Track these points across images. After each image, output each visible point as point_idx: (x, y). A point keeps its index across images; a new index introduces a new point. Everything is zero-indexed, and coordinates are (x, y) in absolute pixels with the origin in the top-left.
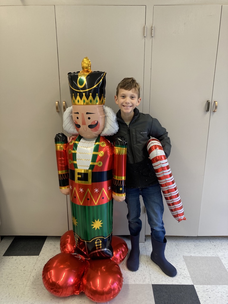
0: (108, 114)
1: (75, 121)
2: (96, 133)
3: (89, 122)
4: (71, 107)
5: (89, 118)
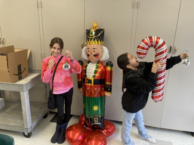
0: (104, 50)
1: (87, 53)
2: (97, 59)
3: (94, 53)
5: (94, 51)
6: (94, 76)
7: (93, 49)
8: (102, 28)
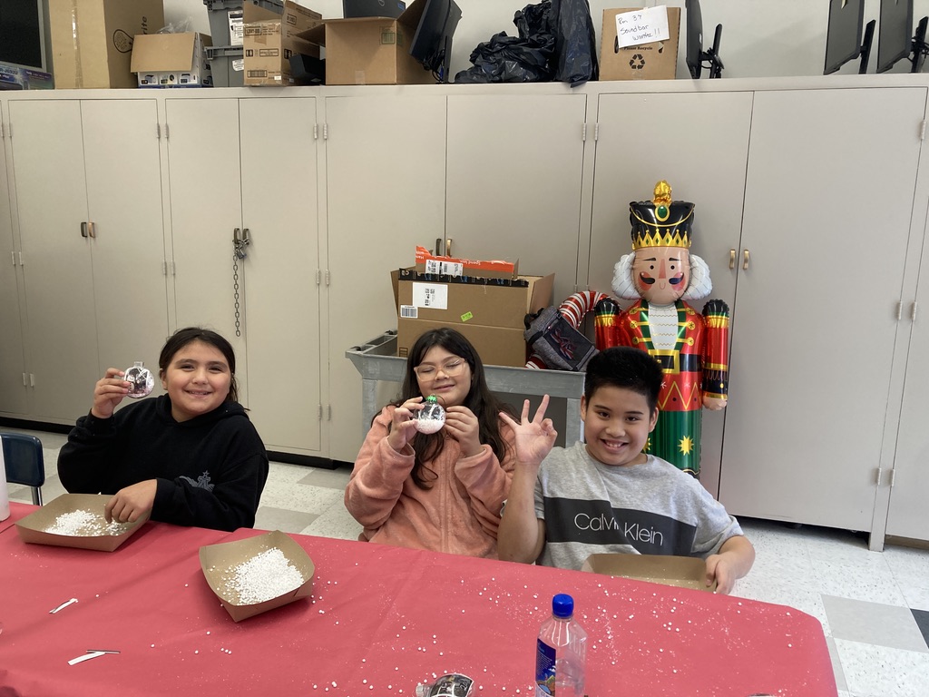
0: (696, 265)
1: (645, 273)
3: (671, 274)
4: (632, 255)
5: (673, 267)
6: (680, 346)
7: (671, 259)
8: (686, 200)
